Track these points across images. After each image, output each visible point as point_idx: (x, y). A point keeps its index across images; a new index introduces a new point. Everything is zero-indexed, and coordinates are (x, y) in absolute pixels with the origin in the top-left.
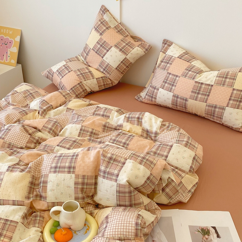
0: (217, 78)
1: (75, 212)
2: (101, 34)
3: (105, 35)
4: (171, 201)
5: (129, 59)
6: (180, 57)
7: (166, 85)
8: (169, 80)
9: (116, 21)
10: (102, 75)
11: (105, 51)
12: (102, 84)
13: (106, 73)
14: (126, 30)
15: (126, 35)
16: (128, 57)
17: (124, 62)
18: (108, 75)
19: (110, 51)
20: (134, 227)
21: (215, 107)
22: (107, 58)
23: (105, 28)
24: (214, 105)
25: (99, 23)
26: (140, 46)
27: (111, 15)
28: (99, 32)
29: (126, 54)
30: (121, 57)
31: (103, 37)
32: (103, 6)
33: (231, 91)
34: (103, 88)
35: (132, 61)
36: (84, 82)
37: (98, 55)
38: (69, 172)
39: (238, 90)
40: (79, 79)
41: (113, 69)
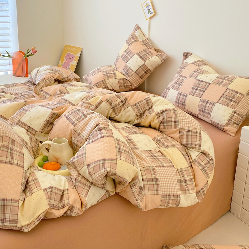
0: (216, 79)
2: (129, 45)
3: (131, 45)
5: (147, 65)
7: (176, 85)
8: (179, 81)
9: (145, 37)
10: (124, 77)
11: (129, 58)
12: (123, 85)
13: (127, 76)
14: (151, 44)
15: (150, 47)
16: (146, 63)
17: (142, 67)
18: (128, 78)
19: (133, 57)
21: (207, 102)
22: (129, 63)
23: (133, 41)
25: (131, 37)
26: (158, 56)
27: (142, 32)
28: (128, 43)
29: (144, 60)
30: (140, 62)
31: (130, 47)
32: (137, 25)
33: (225, 90)
34: (123, 89)
35: (151, 69)
36: (108, 80)
37: (124, 61)
39: (231, 90)
40: (104, 77)
41: (133, 72)
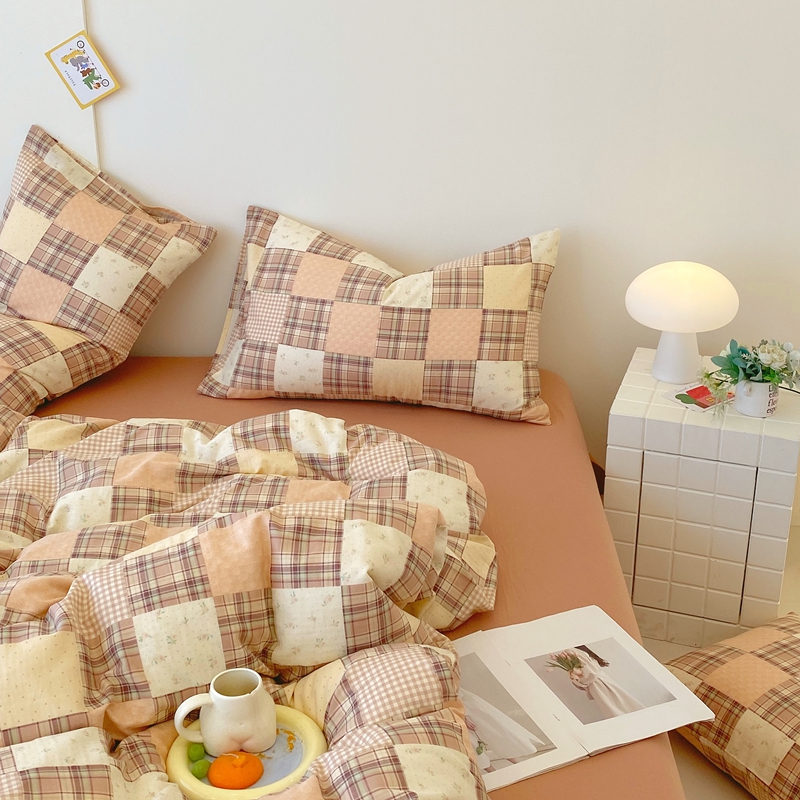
0: (437, 290)
1: (258, 691)
2: (51, 213)
3: (63, 214)
4: (460, 614)
5: (157, 276)
6: (315, 249)
7: (297, 332)
8: (301, 316)
9: (87, 169)
10: (79, 339)
11: (77, 263)
12: (83, 367)
13: (89, 330)
14: (123, 192)
15: (128, 206)
16: (153, 270)
17: (143, 287)
18: (99, 336)
19: (92, 259)
20: (434, 676)
21: (450, 367)
22: (86, 284)
23: (59, 194)
24: (446, 363)
25: (36, 180)
26: (183, 235)
27: (67, 152)
28: (41, 208)
29: (145, 261)
30: (133, 272)
31: (58, 221)
32: (34, 129)
33: (480, 318)
34: (86, 380)
35: (166, 281)
36: (27, 370)
37: (53, 280)
38: (194, 596)
39: (495, 312)
40: (9, 363)
41: (113, 313)
